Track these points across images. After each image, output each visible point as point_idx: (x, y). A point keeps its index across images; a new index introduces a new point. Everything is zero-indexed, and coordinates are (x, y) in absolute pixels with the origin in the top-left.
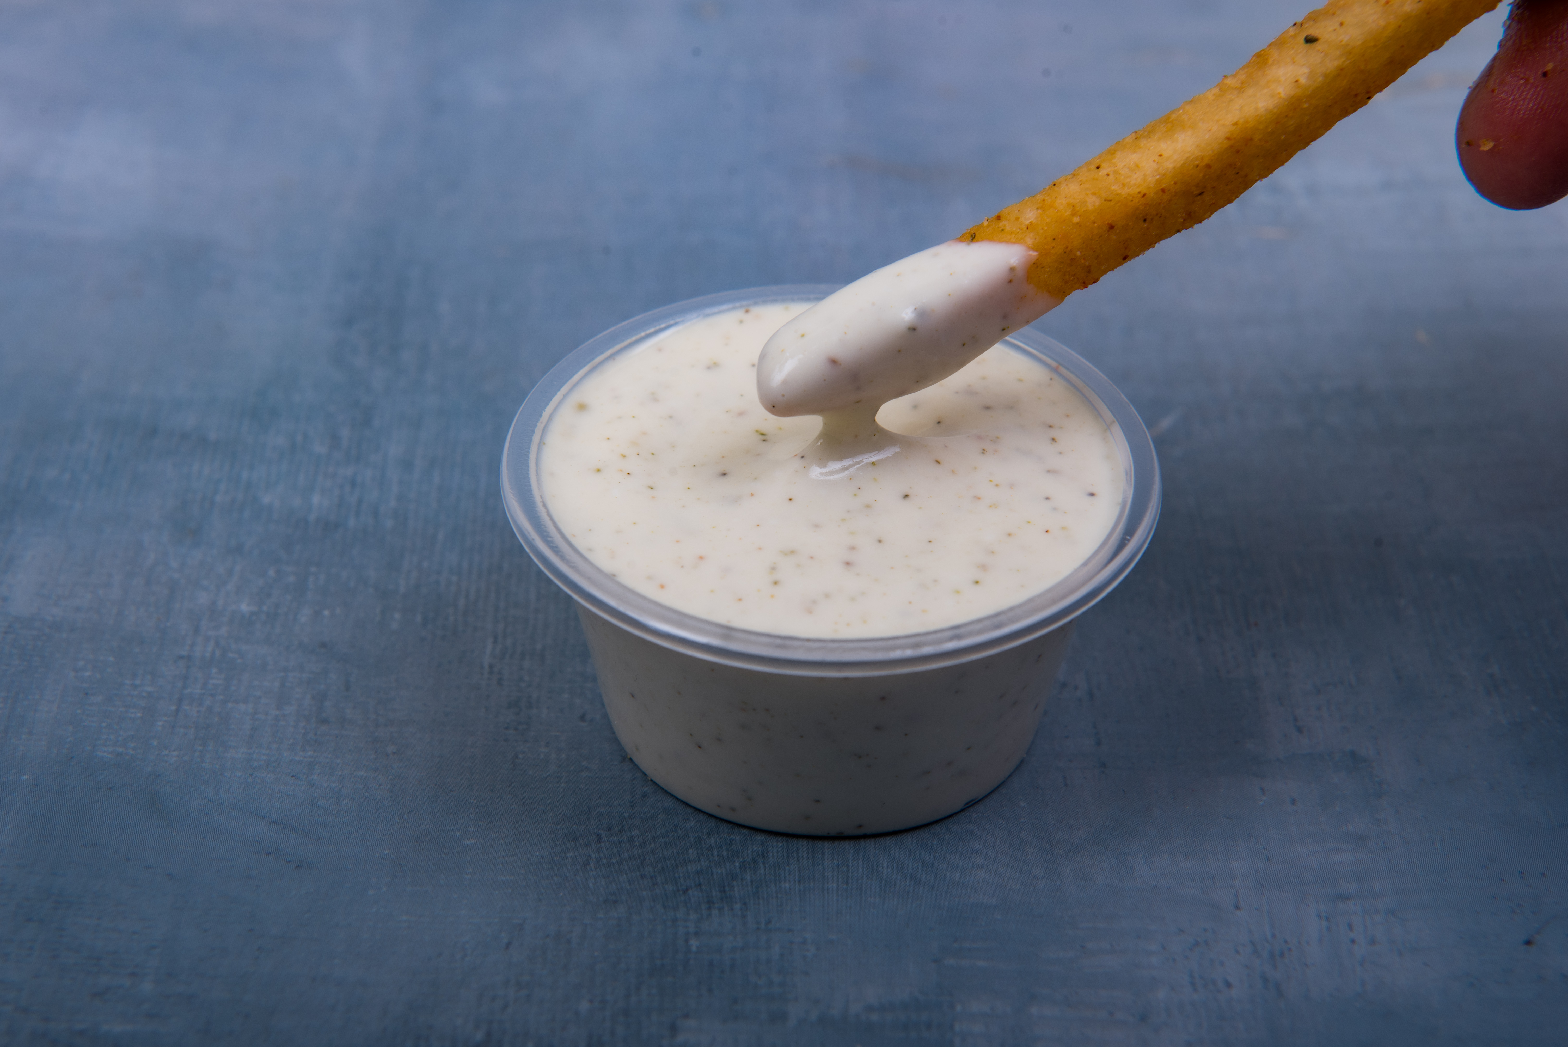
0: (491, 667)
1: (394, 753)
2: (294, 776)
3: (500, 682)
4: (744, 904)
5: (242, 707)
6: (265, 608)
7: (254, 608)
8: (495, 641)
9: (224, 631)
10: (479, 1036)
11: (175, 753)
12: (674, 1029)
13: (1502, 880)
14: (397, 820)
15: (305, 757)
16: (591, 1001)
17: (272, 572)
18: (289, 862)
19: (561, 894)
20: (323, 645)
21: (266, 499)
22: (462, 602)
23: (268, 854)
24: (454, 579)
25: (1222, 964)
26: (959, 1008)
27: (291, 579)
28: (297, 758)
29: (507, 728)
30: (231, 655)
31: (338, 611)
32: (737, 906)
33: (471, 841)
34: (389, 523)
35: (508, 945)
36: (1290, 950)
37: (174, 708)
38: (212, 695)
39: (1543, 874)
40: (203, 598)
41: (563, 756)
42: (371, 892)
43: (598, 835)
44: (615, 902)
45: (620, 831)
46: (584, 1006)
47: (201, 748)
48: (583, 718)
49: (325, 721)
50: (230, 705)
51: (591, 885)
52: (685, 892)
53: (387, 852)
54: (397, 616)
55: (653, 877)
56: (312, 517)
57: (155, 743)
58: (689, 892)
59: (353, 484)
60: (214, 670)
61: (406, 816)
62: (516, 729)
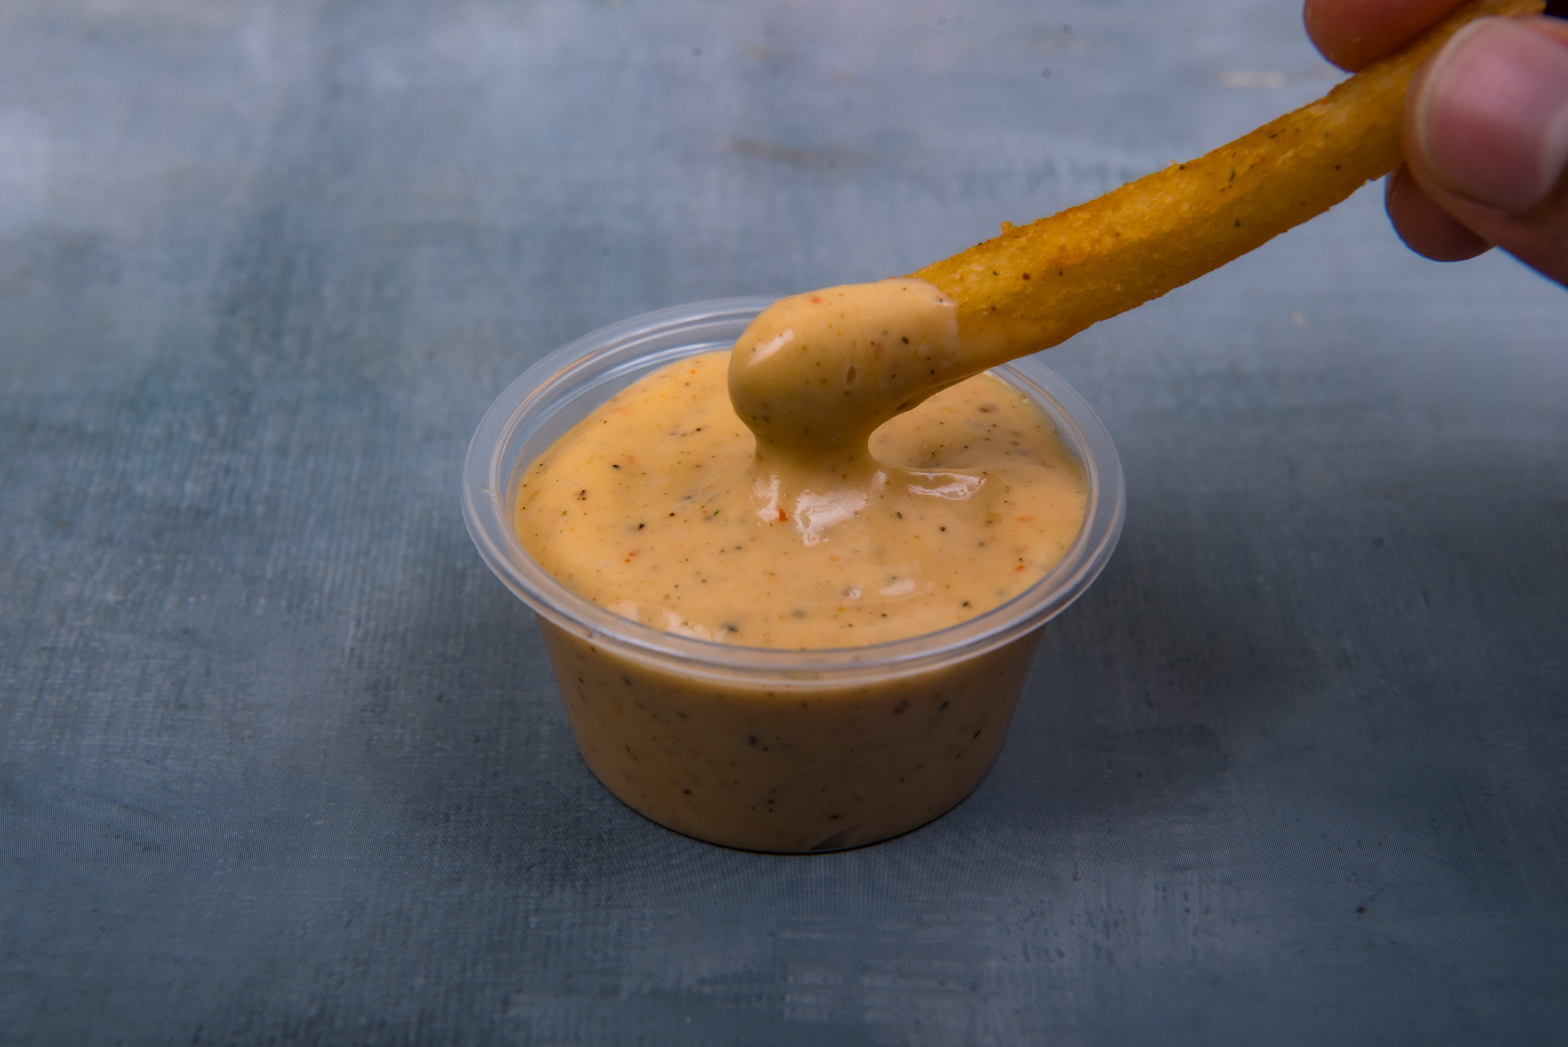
0: (352, 650)
1: (250, 737)
2: (148, 761)
3: (360, 665)
4: (586, 881)
5: (102, 695)
6: (131, 597)
7: (120, 597)
8: (358, 624)
9: (89, 621)
10: (313, 1011)
11: (32, 743)
12: (506, 1003)
13: (1340, 849)
14: (248, 802)
15: (161, 742)
16: (426, 977)
17: (140, 561)
18: (137, 844)
19: (405, 873)
20: (187, 631)
21: (139, 489)
22: (327, 587)
23: (117, 837)
24: (322, 563)
25: (1056, 934)
26: (791, 979)
27: (159, 567)
28: (152, 744)
29: (364, 710)
30: (94, 644)
31: (204, 598)
32: (579, 883)
33: (320, 822)
34: (260, 510)
35: (349, 923)
36: (1125, 919)
37: (33, 698)
38: (73, 685)
39: (1380, 844)
40: (70, 589)
41: (418, 737)
42: (216, 873)
43: (447, 815)
44: (459, 880)
45: (469, 810)
46: (419, 982)
47: (58, 736)
48: (440, 699)
49: (183, 707)
50: (90, 693)
51: (436, 864)
52: (529, 869)
53: (235, 834)
54: (262, 601)
55: (498, 855)
56: (184, 506)
57: (13, 733)
58: (532, 870)
59: (227, 471)
60: (76, 660)
61: (257, 799)
62: (373, 711)
